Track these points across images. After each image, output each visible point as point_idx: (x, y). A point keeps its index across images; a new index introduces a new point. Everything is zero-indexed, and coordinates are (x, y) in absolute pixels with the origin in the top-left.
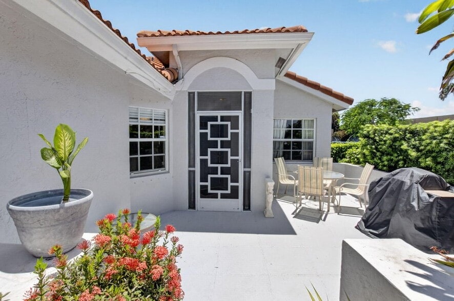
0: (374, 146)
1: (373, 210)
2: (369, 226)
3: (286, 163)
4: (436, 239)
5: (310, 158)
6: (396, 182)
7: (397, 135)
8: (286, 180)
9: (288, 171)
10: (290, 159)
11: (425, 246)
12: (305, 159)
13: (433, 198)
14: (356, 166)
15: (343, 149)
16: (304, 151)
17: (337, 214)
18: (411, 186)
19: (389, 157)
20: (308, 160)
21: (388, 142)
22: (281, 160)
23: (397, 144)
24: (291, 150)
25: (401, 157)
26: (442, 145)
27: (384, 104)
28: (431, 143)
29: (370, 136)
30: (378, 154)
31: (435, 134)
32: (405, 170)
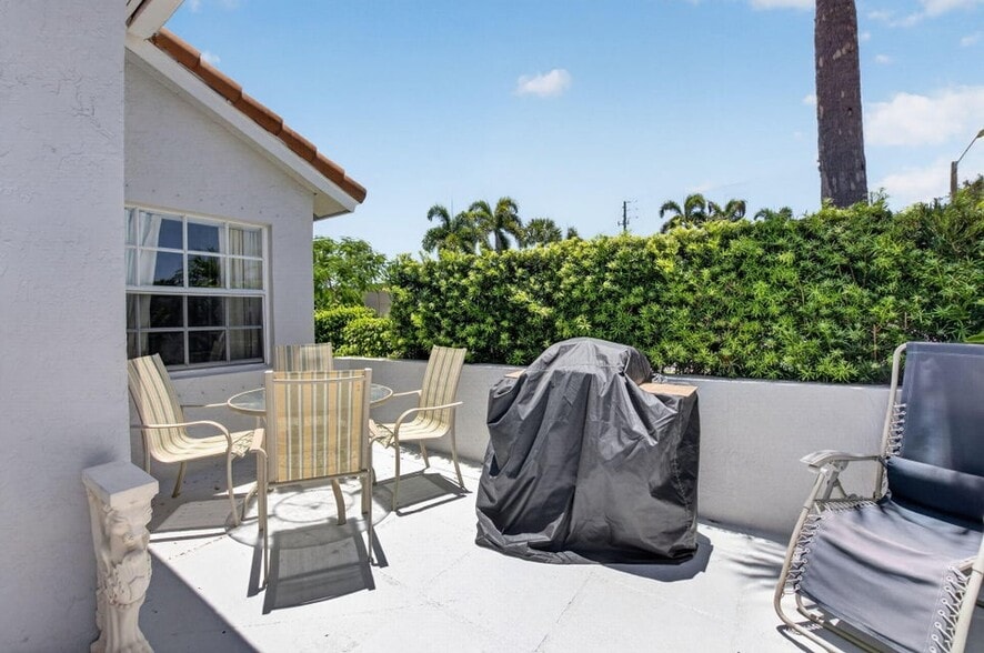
0: (432, 305)
1: (519, 476)
2: (512, 524)
3: (173, 378)
4: (682, 505)
5: (253, 351)
6: (570, 380)
7: (492, 272)
8: (179, 442)
9: (184, 409)
10: (182, 362)
11: (664, 533)
12: (236, 357)
13: (673, 403)
14: (380, 359)
15: (325, 324)
16: (230, 331)
17: (393, 514)
18: (614, 382)
19: (475, 326)
20: (246, 357)
21: (471, 290)
22: (148, 366)
23: (496, 291)
24: (186, 329)
25: (505, 324)
26: (606, 284)
27: (349, 249)
28: (580, 282)
29: (421, 279)
30: (445, 322)
31: (586, 263)
32: (571, 346)
